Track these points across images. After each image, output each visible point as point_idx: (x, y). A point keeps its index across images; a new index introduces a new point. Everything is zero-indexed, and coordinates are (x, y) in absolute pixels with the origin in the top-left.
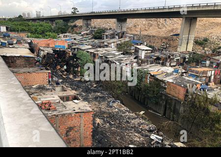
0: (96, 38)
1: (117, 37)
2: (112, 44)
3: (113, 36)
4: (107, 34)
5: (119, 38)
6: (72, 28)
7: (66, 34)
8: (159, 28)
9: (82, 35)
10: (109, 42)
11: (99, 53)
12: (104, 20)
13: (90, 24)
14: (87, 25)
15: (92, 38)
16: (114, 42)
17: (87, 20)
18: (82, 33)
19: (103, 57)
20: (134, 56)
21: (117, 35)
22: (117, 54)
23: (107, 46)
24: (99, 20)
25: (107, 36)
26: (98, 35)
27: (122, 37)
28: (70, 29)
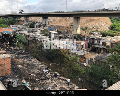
0: (31, 27)
1: (42, 27)
2: (39, 30)
3: (40, 26)
4: (37, 25)
5: (43, 27)
6: (18, 22)
7: (14, 25)
8: (66, 22)
9: (23, 26)
10: (37, 29)
11: (30, 35)
12: (37, 17)
13: (28, 20)
14: (27, 20)
15: (29, 27)
16: (40, 29)
17: (27, 17)
18: (23, 25)
19: (33, 37)
20: (49, 36)
21: (42, 25)
22: (41, 35)
23: (36, 31)
24: (34, 17)
25: (36, 26)
26: (32, 25)
27: (45, 27)
28: (16, 22)
